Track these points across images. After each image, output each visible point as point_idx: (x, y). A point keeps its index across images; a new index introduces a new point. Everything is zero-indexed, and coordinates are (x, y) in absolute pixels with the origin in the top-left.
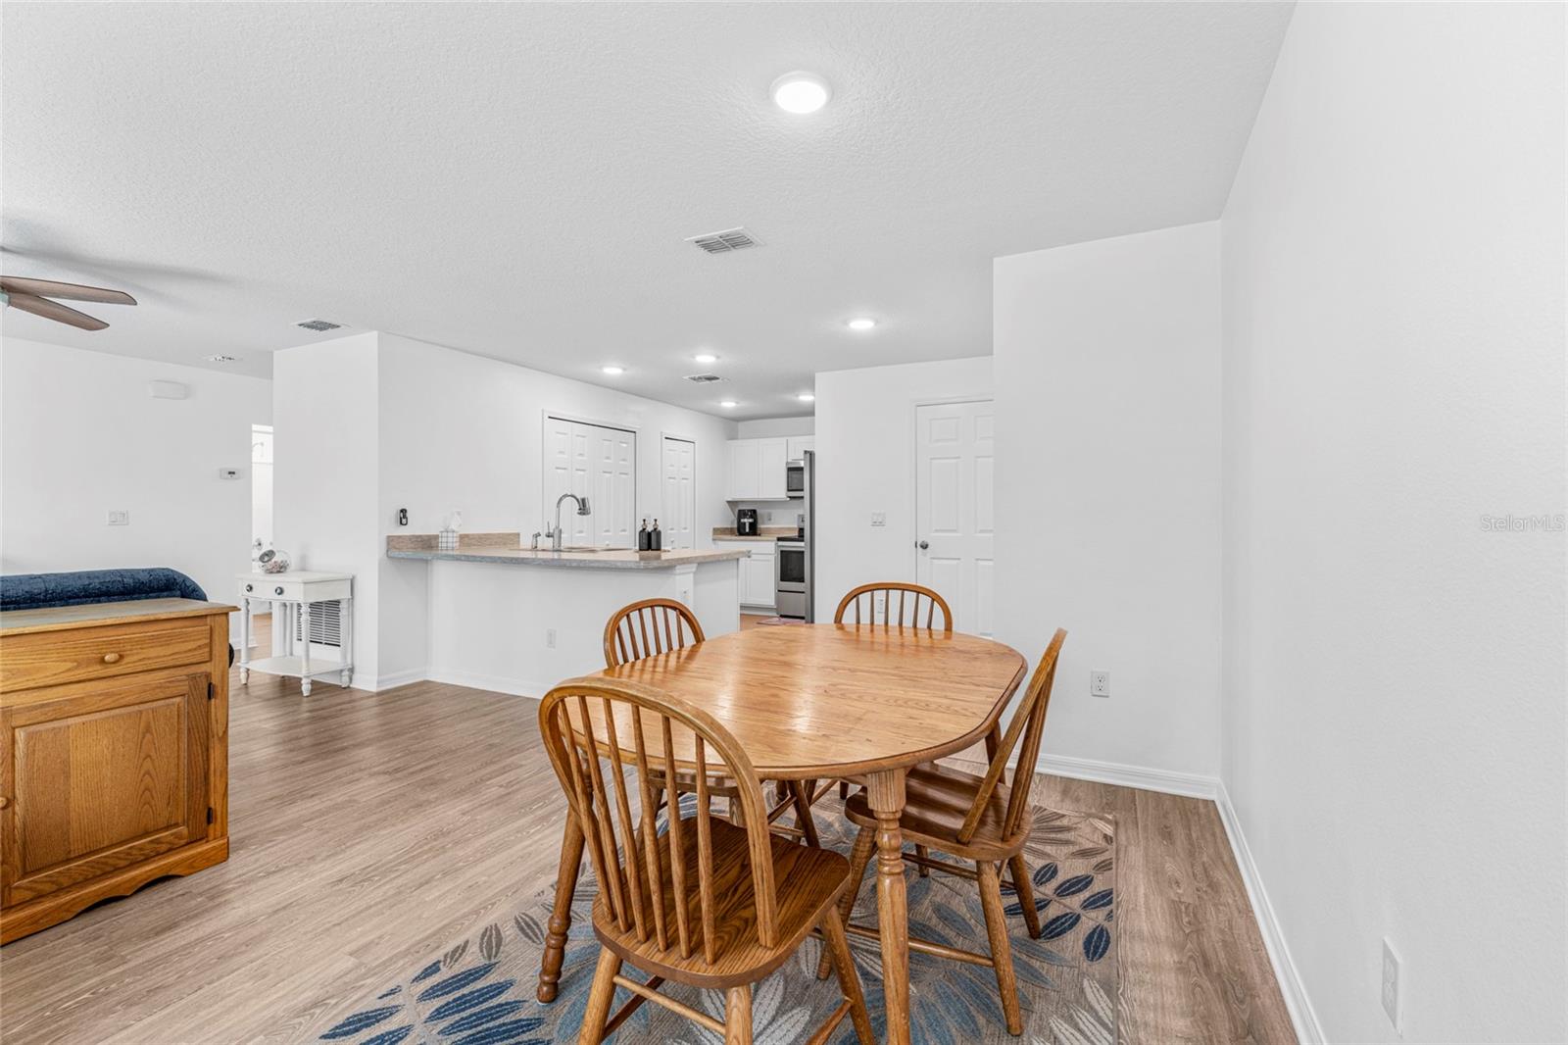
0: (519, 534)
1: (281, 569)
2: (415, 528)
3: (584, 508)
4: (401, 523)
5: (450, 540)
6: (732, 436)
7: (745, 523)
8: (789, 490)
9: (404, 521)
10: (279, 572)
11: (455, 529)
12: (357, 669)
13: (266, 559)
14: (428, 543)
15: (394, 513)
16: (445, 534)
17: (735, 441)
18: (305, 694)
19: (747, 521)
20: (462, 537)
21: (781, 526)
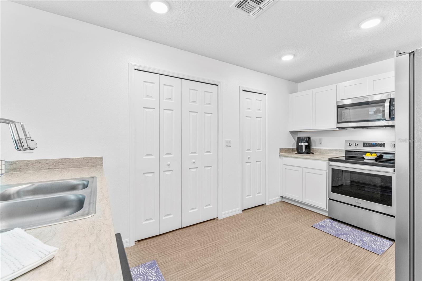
0: (102, 158)
6: (294, 91)
7: (302, 146)
8: (338, 123)
17: (293, 94)
19: (304, 144)
21: (331, 150)
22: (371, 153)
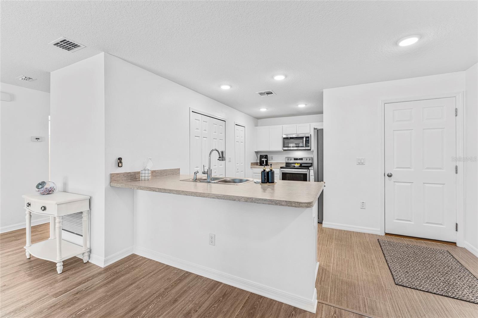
0: (179, 169)
1: (50, 192)
2: (127, 168)
3: (222, 157)
4: (118, 166)
5: (147, 175)
6: (256, 125)
7: (263, 161)
8: (284, 147)
9: (120, 165)
10: (48, 194)
11: (149, 168)
12: (92, 251)
13: (40, 187)
14: (134, 177)
15: (114, 159)
16: (143, 172)
17: (257, 127)
18: (59, 273)
19: (264, 159)
20: (153, 172)
21: (278, 163)
22: (298, 163)
